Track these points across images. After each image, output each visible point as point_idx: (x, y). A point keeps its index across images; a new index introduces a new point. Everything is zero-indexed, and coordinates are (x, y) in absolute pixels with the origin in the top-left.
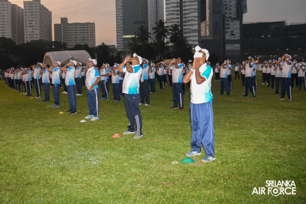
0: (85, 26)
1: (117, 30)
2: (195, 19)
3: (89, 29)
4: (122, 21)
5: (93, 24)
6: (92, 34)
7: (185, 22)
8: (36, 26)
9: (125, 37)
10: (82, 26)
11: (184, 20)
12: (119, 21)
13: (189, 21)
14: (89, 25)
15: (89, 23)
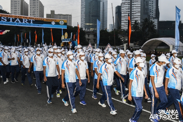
0: (66, 17)
1: (81, 20)
2: (138, 17)
3: (68, 18)
4: (84, 15)
5: (71, 15)
6: (70, 21)
7: (133, 18)
8: (37, 15)
9: (86, 24)
10: (64, 16)
11: (132, 17)
12: (83, 14)
13: (135, 18)
14: (68, 16)
15: (68, 15)
